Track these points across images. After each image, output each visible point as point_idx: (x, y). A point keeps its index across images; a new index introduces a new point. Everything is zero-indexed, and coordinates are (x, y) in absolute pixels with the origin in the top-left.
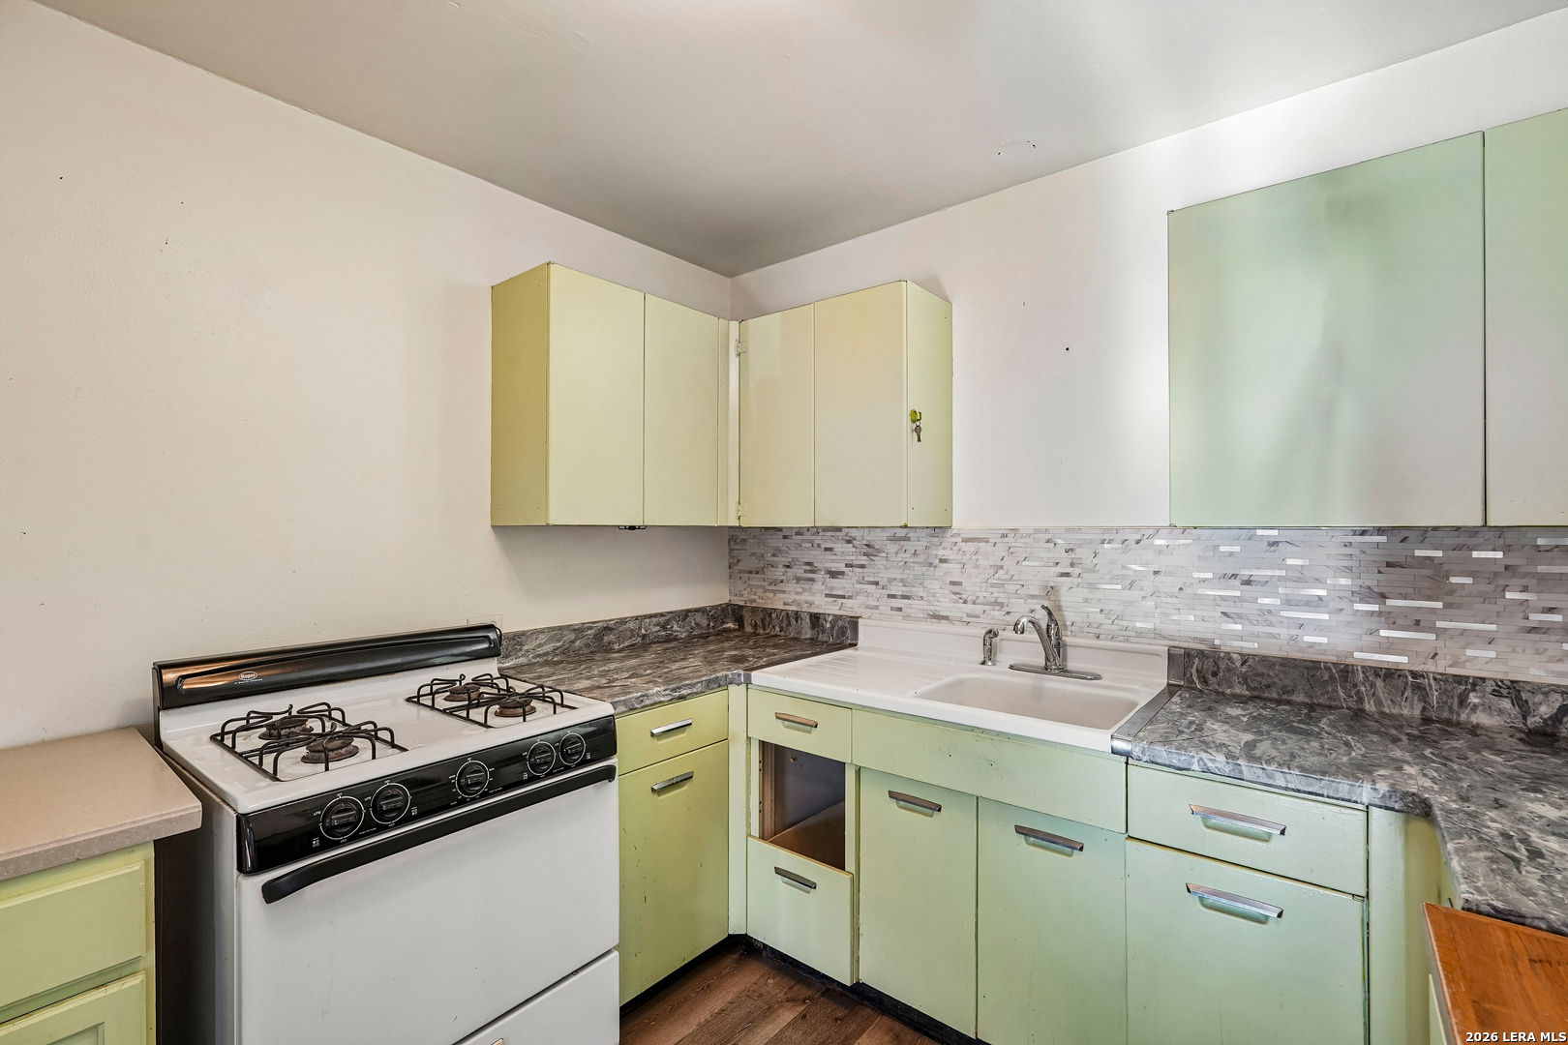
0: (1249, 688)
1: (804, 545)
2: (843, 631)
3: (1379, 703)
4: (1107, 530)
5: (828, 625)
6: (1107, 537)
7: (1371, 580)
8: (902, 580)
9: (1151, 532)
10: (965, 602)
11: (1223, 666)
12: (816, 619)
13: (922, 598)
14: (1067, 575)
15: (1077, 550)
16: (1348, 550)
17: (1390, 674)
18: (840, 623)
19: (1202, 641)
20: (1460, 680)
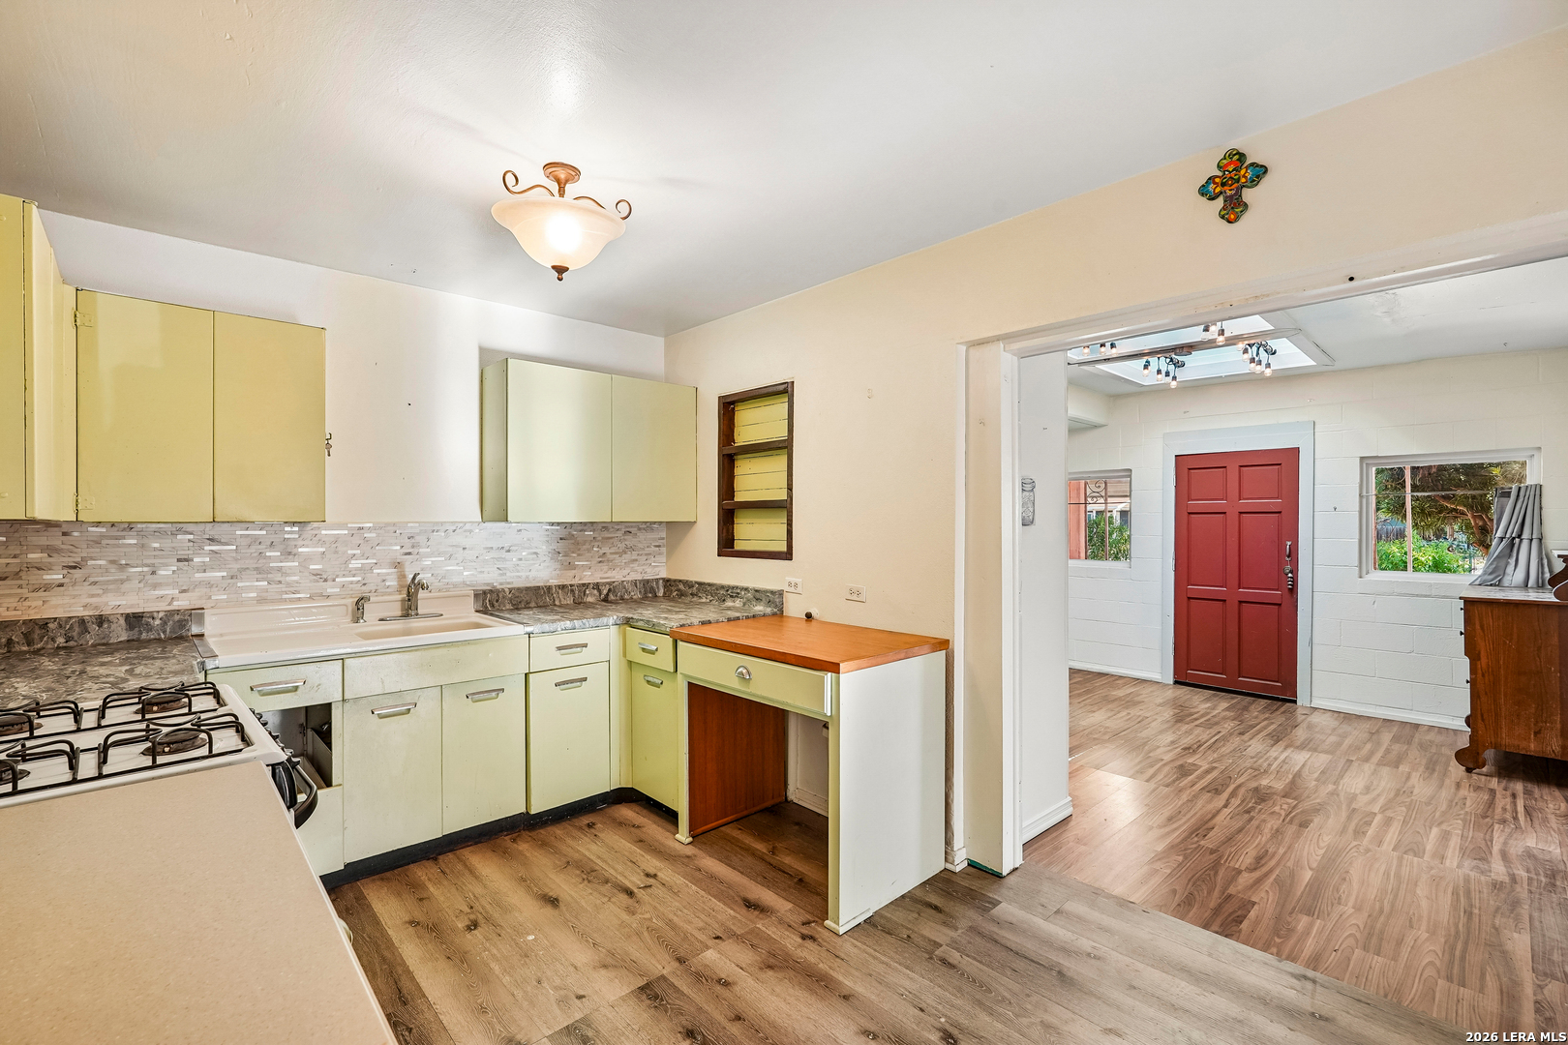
0: (513, 605)
1: (104, 542)
2: (182, 624)
3: (560, 601)
4: (437, 523)
5: (158, 622)
6: (436, 528)
7: (555, 546)
8: (256, 569)
9: (461, 525)
10: (326, 580)
11: (501, 596)
12: (134, 620)
13: (280, 582)
14: (409, 554)
15: (417, 537)
16: (547, 533)
17: (563, 587)
18: (177, 618)
19: (488, 584)
20: (584, 585)
